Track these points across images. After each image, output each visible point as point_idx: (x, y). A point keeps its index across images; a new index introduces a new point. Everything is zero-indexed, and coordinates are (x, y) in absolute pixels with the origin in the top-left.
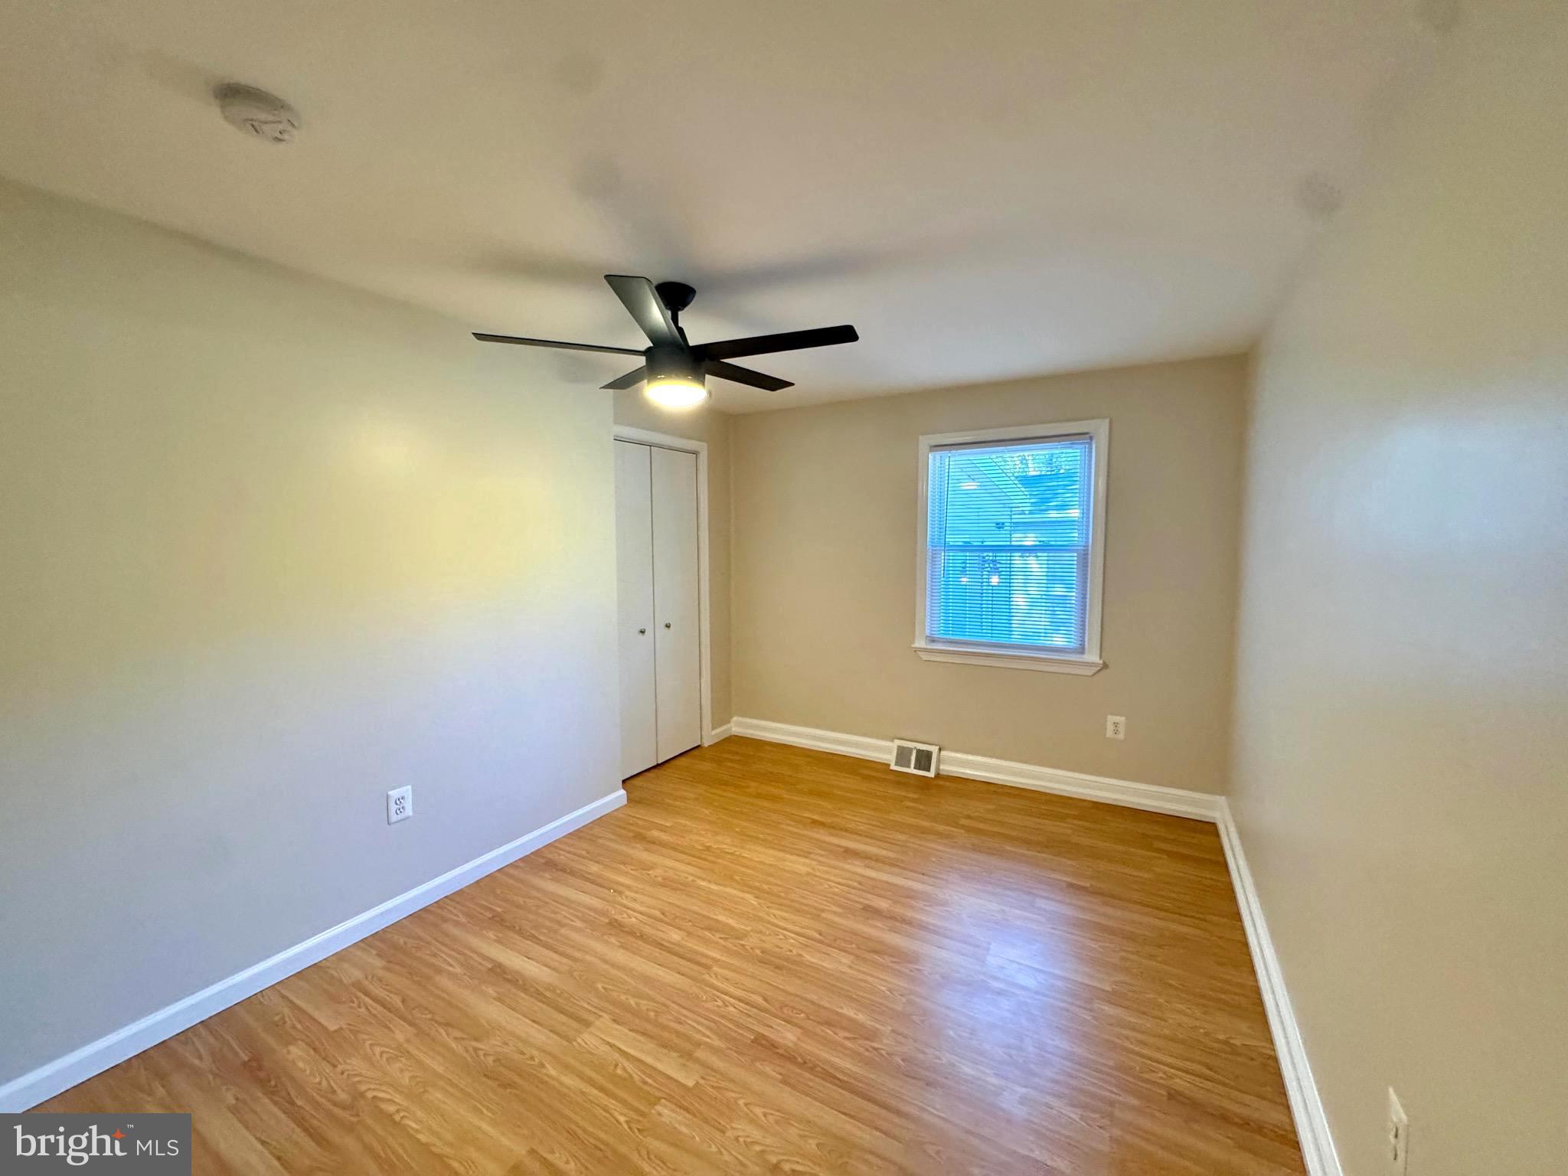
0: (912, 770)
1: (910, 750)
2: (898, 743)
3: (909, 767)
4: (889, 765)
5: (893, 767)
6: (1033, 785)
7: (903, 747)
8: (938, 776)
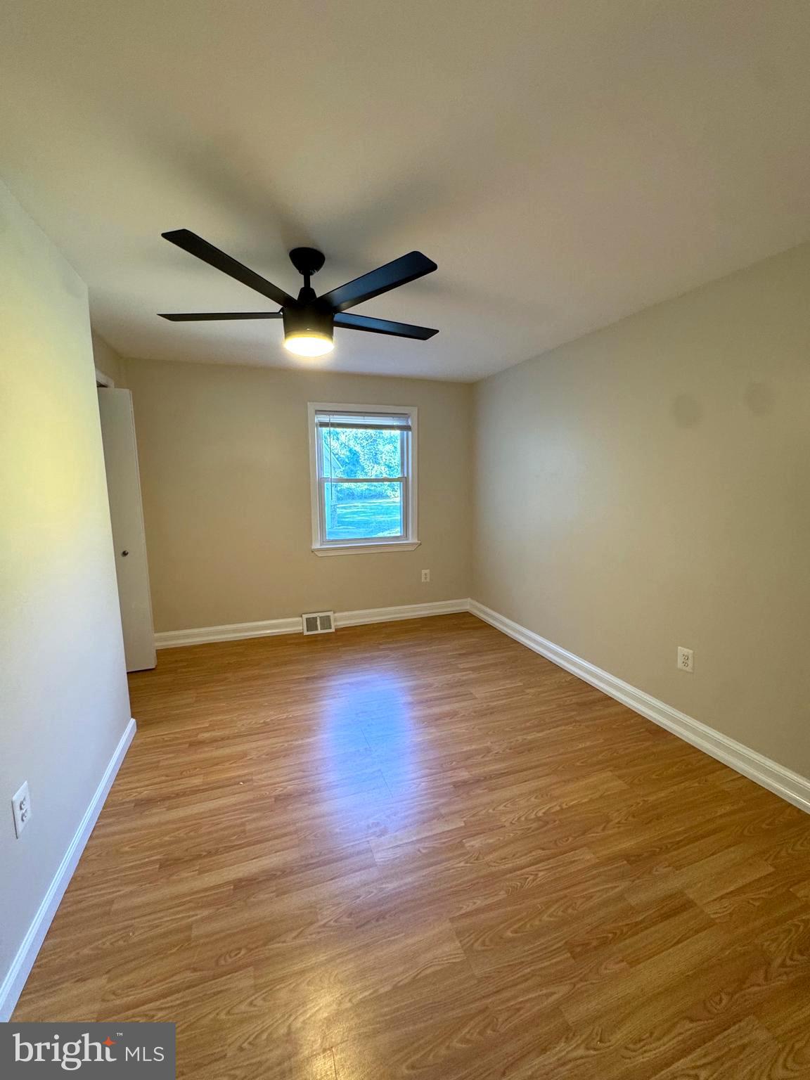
0: (320, 631)
1: (315, 619)
2: (305, 616)
3: (317, 629)
4: (303, 633)
5: (306, 633)
6: (389, 619)
7: (309, 618)
8: (336, 630)
